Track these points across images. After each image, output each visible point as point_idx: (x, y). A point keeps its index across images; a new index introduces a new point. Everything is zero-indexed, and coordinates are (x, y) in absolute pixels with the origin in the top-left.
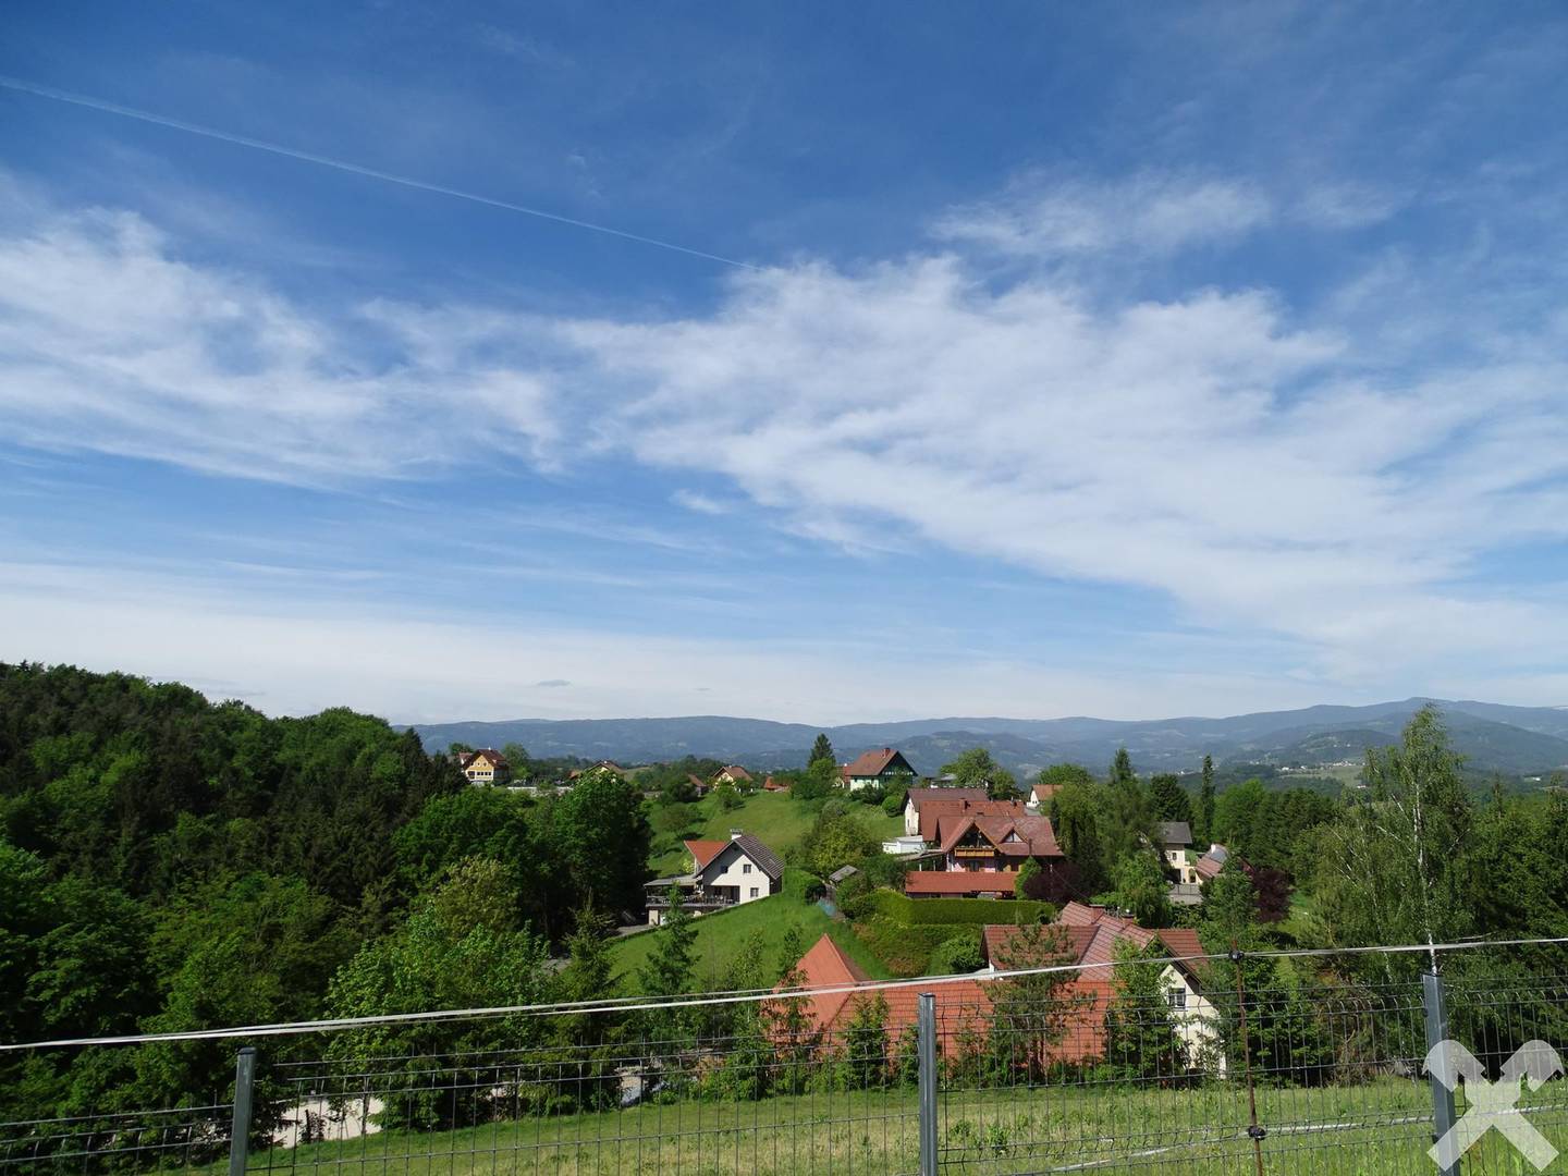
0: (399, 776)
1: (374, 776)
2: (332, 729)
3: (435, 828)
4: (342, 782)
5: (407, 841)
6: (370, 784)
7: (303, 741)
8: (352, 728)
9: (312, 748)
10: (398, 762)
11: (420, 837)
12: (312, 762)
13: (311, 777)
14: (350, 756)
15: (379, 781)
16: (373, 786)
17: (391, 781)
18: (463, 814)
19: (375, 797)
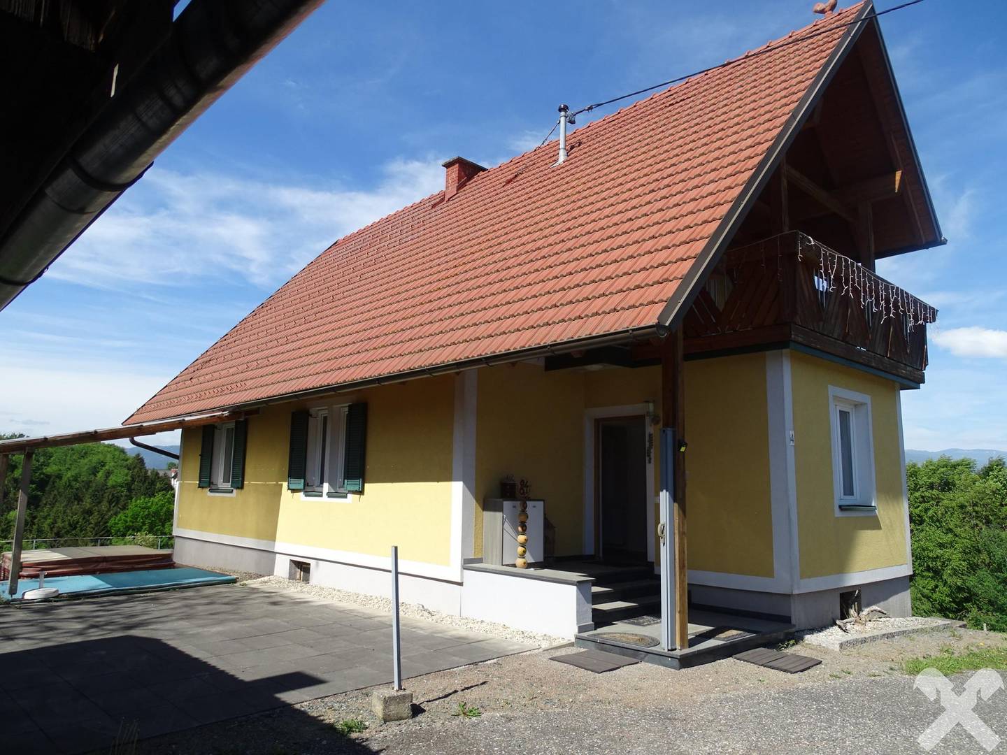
0: (127, 484)
1: (110, 483)
2: (86, 453)
3: (135, 517)
4: (89, 487)
5: (118, 524)
6: (107, 489)
7: (65, 461)
8: (99, 452)
9: (70, 464)
10: (127, 475)
11: (126, 522)
12: (69, 474)
13: (68, 484)
14: (94, 471)
15: (113, 487)
16: (109, 490)
17: (122, 487)
18: (153, 509)
19: (110, 497)
